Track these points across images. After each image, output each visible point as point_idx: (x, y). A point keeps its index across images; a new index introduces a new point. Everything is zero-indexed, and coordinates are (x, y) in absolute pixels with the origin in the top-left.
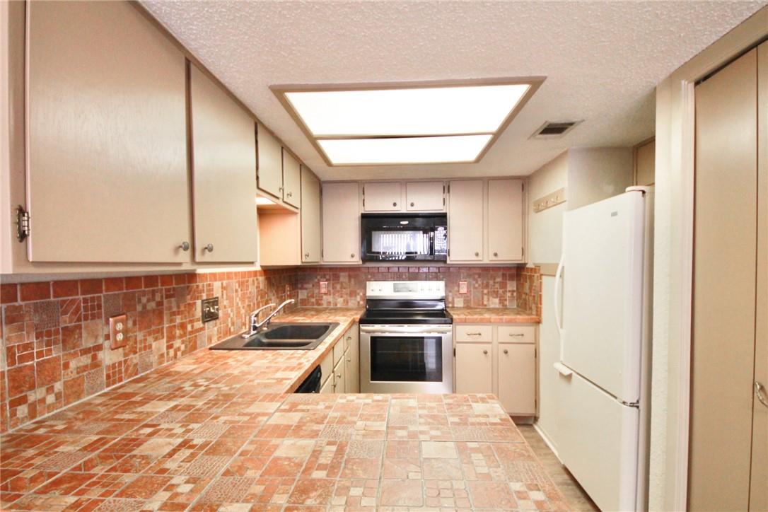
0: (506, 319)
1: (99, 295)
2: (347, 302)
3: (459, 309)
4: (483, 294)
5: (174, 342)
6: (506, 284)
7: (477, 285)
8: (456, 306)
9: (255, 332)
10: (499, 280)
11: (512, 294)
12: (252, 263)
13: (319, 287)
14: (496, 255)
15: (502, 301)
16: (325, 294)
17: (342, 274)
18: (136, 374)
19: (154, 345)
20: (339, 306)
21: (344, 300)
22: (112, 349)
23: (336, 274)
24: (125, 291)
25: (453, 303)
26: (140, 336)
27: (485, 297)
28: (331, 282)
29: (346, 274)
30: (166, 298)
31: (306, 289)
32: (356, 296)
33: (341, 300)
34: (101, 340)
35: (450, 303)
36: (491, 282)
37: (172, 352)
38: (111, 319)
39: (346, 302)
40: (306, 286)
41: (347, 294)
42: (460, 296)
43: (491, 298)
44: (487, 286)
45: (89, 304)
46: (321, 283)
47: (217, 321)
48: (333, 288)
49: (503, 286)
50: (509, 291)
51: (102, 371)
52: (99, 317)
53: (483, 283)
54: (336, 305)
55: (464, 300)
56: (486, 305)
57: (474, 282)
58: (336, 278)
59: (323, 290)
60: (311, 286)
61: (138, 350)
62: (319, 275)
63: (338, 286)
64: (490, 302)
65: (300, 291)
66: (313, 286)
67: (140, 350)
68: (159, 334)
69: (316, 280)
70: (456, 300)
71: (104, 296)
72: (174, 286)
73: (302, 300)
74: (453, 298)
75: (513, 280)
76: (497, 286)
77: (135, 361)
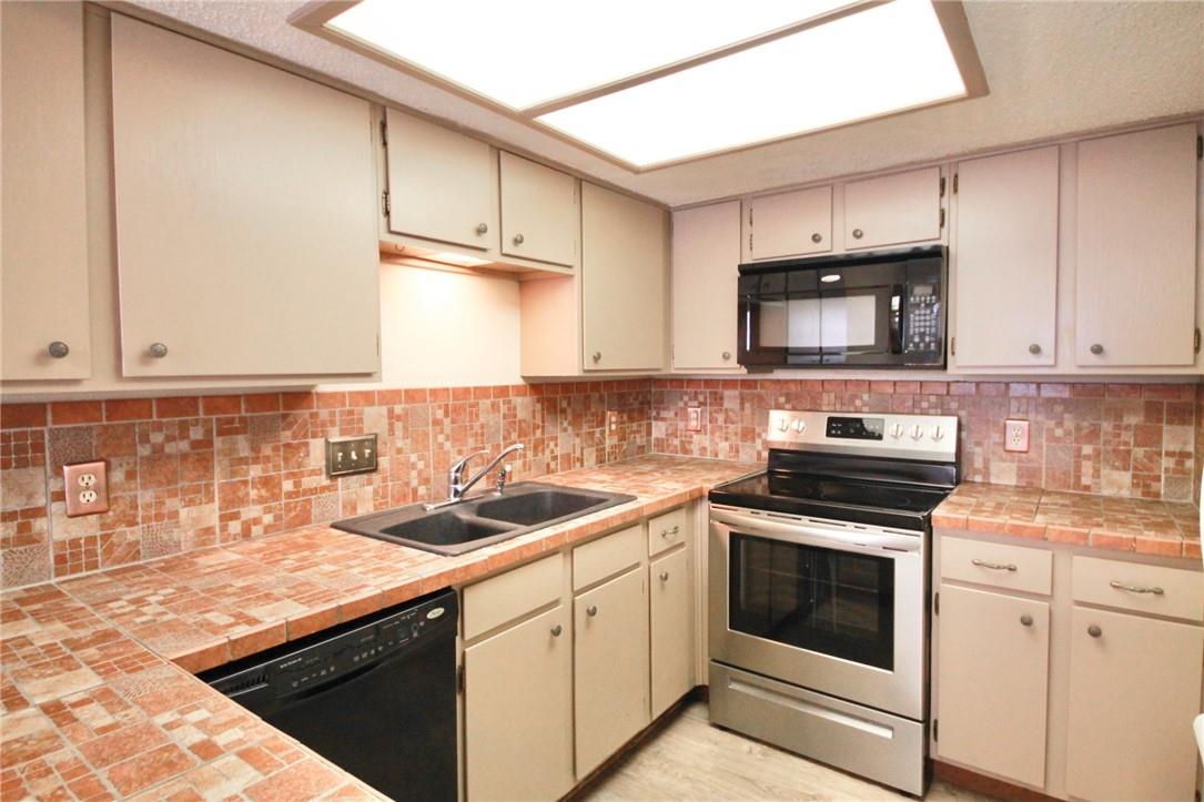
0: (1098, 537)
1: (39, 428)
2: (737, 451)
3: (1000, 489)
4: (1078, 455)
5: (241, 510)
6: (1159, 433)
7: (1059, 432)
8: (993, 481)
9: (457, 499)
10: (1133, 420)
11: (1180, 463)
12: (368, 375)
13: (686, 418)
14: (1098, 350)
15: (1144, 480)
16: (698, 432)
17: (728, 393)
18: (134, 558)
19: (184, 513)
20: (721, 457)
21: (731, 447)
22: (71, 517)
23: (716, 393)
24: (105, 422)
25: (986, 472)
26: (145, 497)
27: (1087, 467)
28: (708, 408)
29: (736, 393)
30: (221, 433)
31: (663, 419)
32: (753, 440)
33: (724, 446)
34: (41, 501)
35: (976, 472)
36: (1107, 426)
37: (235, 527)
38: (66, 468)
39: (735, 450)
40: (664, 414)
41: (736, 434)
42: (1008, 456)
43: (1105, 471)
44: (1094, 434)
45: (13, 443)
46: (690, 409)
47: (374, 475)
48: (711, 422)
49: (1149, 437)
50: (1169, 454)
51: (46, 549)
52: (38, 463)
53: (1078, 428)
54: (716, 455)
55: (1019, 468)
56: (1087, 488)
57: (1052, 423)
58: (718, 400)
59: (693, 424)
60: (672, 414)
61: (139, 520)
62: (686, 393)
63: (721, 418)
64: (1103, 481)
65: (654, 423)
66: (676, 414)
67: (146, 519)
68: (202, 496)
69: (681, 404)
70: (994, 467)
71: (51, 431)
72: (243, 414)
73: (657, 439)
74: (986, 461)
75: (1184, 422)
76: (1127, 436)
77: (131, 538)
